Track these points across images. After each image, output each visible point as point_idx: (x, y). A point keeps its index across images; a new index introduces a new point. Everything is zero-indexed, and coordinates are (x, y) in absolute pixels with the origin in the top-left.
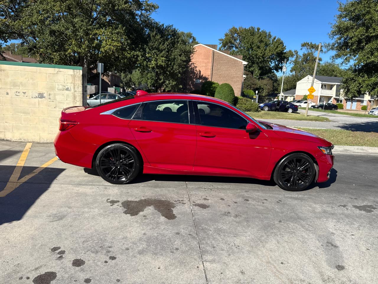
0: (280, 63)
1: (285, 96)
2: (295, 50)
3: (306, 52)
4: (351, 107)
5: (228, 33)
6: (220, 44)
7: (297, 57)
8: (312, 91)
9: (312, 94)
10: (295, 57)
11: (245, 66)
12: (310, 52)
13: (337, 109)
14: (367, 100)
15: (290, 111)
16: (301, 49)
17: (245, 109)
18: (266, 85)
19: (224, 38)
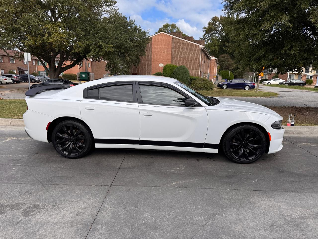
5: (211, 22)
6: (204, 31)
11: (202, 49)
15: (247, 88)
19: (207, 26)
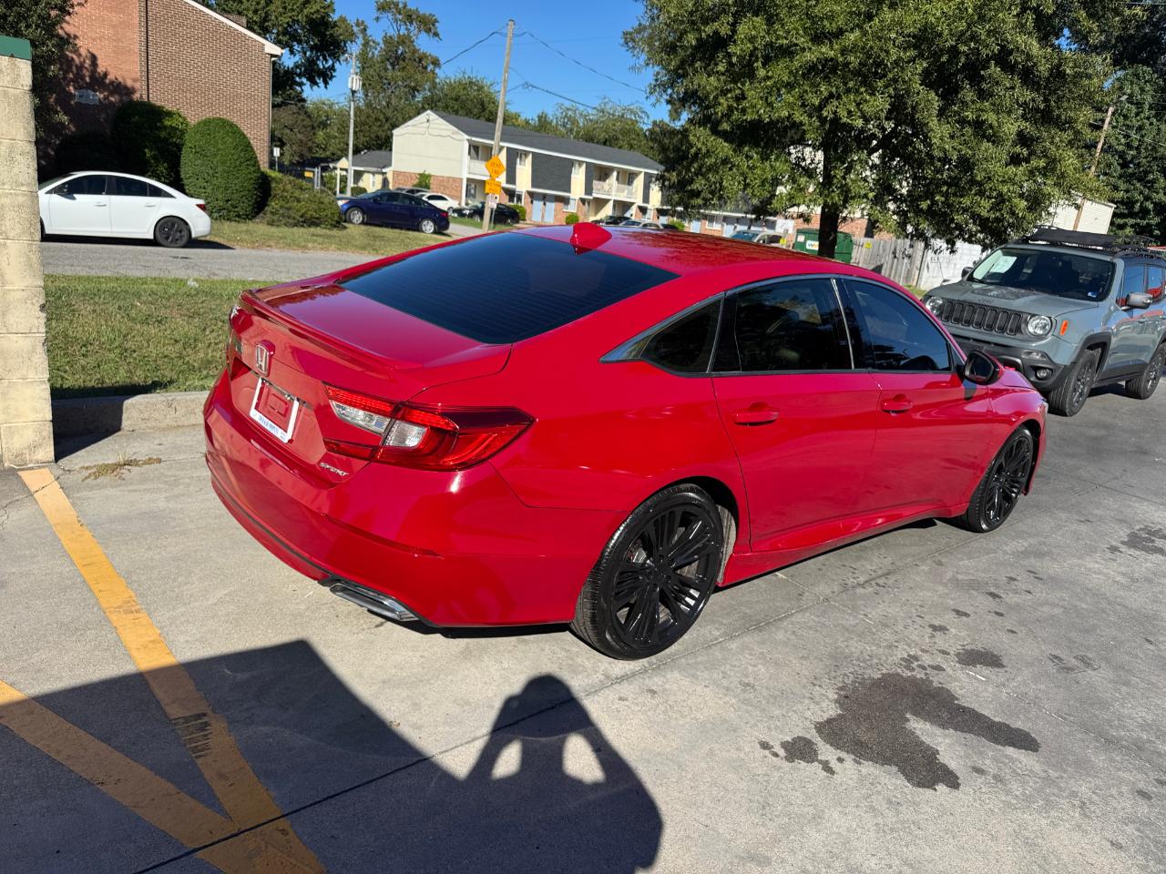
0: (321, 58)
1: (355, 171)
2: (358, 20)
3: (392, 32)
4: (543, 217)
7: (366, 44)
8: (497, 169)
9: (497, 180)
10: (360, 41)
11: (273, 59)
12: (403, 31)
13: (518, 222)
14: (577, 198)
15: (428, 226)
16: (377, 19)
17: (302, 216)
18: (291, 130)
